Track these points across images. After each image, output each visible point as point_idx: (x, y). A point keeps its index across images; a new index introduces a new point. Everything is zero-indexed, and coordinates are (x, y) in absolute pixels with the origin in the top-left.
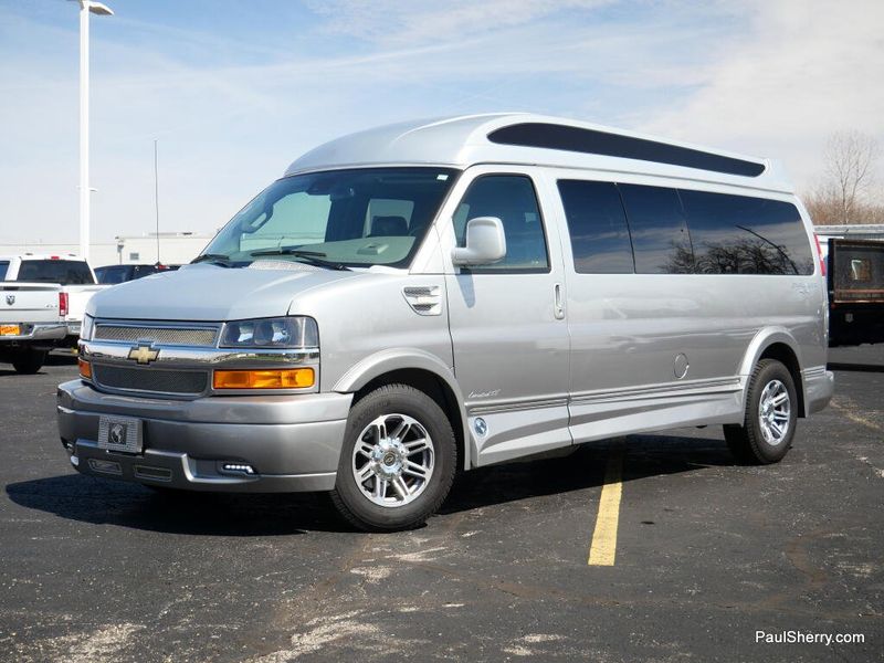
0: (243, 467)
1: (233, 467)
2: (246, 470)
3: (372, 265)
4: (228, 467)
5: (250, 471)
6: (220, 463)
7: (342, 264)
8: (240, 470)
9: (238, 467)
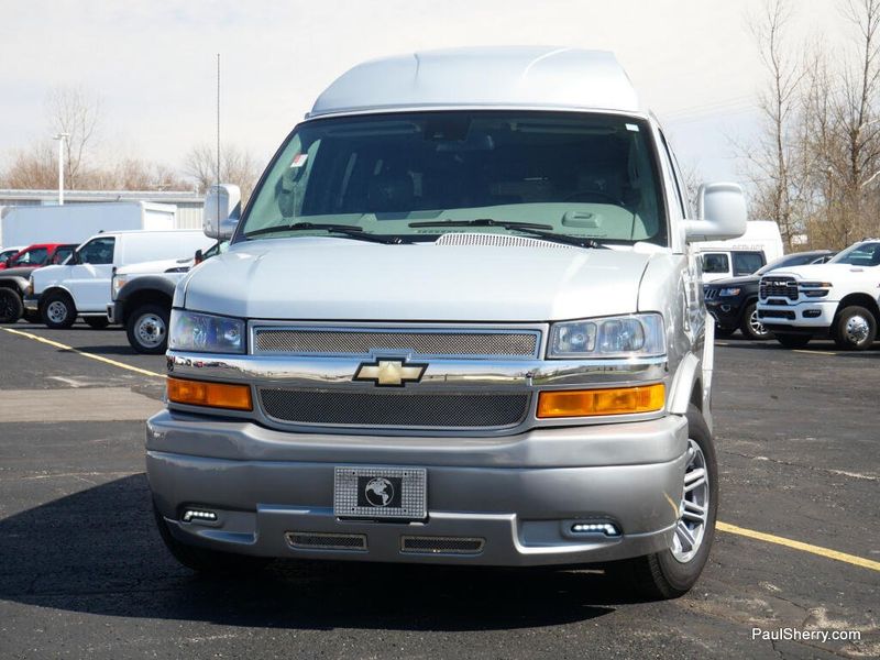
0: (600, 527)
1: (586, 527)
2: (605, 531)
3: (636, 241)
4: (578, 528)
5: (611, 530)
6: (568, 524)
7: (595, 240)
8: (597, 530)
9: (593, 527)
